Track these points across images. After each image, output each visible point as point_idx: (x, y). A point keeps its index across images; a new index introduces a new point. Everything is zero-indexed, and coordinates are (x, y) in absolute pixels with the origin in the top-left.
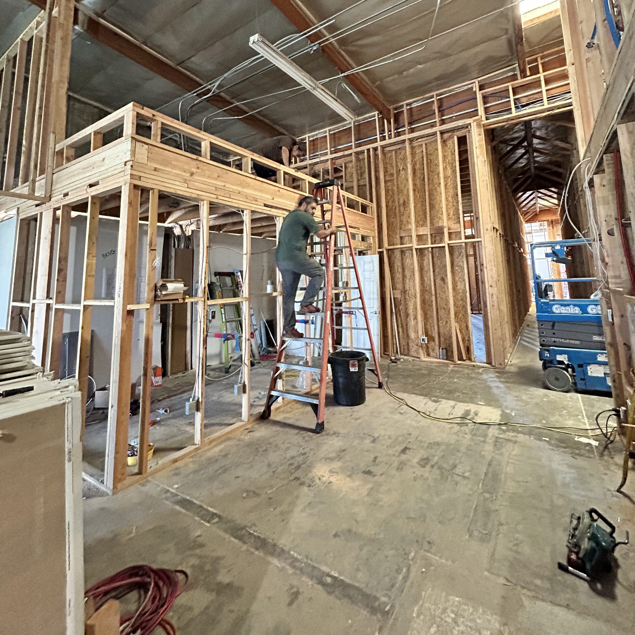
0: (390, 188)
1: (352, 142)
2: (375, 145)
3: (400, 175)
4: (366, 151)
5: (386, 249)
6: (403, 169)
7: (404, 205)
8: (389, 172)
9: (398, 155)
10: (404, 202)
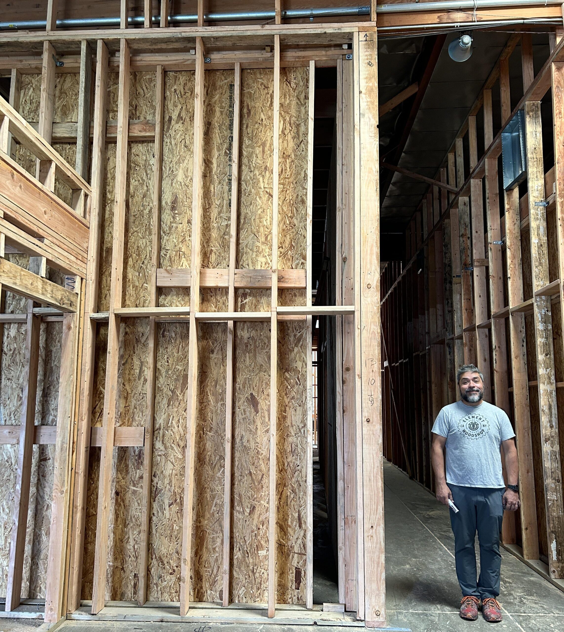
0: (141, 162)
1: (45, 19)
2: (110, 34)
3: (172, 132)
4: (84, 47)
5: (117, 316)
6: (180, 117)
7: (173, 208)
8: (142, 118)
9: (169, 82)
10: (175, 202)
